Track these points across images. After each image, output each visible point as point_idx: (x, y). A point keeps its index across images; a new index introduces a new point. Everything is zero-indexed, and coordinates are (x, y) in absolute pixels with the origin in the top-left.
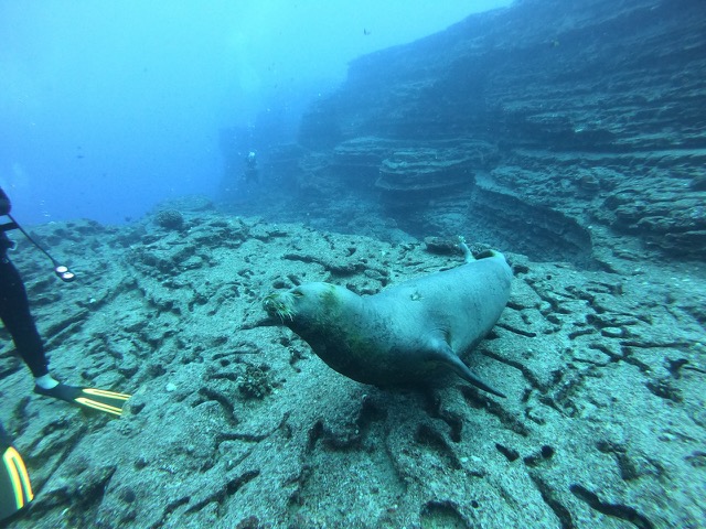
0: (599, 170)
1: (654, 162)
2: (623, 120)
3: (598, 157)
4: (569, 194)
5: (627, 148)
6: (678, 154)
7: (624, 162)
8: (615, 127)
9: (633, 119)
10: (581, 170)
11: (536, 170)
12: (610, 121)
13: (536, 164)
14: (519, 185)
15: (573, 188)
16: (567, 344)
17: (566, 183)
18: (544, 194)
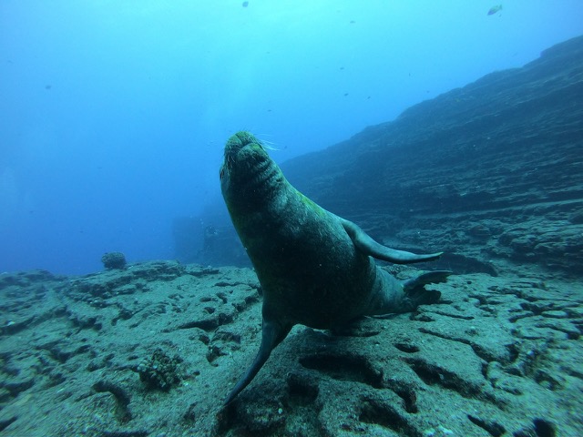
0: (487, 222)
1: (530, 212)
2: (497, 185)
3: (484, 212)
4: (466, 242)
5: (505, 204)
6: (548, 205)
7: (506, 214)
8: (492, 190)
9: (503, 183)
10: (472, 223)
11: (433, 228)
12: (487, 186)
13: (433, 224)
14: (421, 240)
15: (467, 237)
16: (511, 326)
17: (461, 234)
18: (444, 243)
